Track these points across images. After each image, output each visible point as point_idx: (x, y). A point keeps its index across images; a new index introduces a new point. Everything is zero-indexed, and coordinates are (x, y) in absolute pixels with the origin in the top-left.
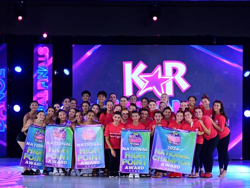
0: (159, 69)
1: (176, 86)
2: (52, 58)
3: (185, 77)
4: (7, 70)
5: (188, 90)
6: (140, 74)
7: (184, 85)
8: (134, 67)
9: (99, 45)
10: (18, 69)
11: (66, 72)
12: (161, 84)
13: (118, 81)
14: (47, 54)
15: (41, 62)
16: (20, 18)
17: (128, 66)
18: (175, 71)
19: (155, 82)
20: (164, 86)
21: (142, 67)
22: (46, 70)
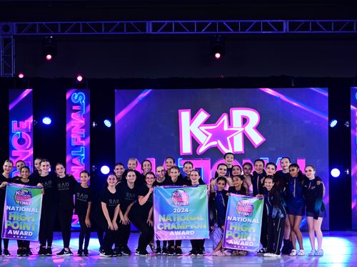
0: (225, 118)
1: (246, 140)
2: (89, 107)
3: (258, 128)
4: (33, 122)
5: (262, 145)
6: (200, 126)
7: (257, 139)
8: (193, 117)
9: (150, 90)
10: (47, 121)
11: (108, 123)
12: (228, 138)
13: (172, 135)
14: (84, 102)
15: (76, 111)
16: (49, 57)
17: (185, 115)
18: (245, 121)
19: (220, 135)
20: (232, 140)
21: (203, 116)
22: (82, 122)
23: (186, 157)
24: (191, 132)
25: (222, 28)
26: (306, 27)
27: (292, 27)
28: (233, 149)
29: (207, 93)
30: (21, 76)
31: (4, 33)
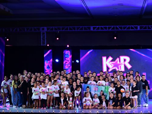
0: (118, 59)
1: (125, 67)
2: (71, 56)
3: (129, 63)
4: (52, 61)
5: (131, 68)
6: (110, 62)
7: (129, 66)
8: (107, 59)
9: (92, 50)
10: (57, 61)
11: (77, 61)
12: (119, 66)
13: (100, 65)
14: (69, 54)
16: (58, 39)
17: (104, 59)
18: (125, 60)
19: (116, 65)
20: (120, 67)
21: (110, 59)
23: (105, 73)
24: (106, 64)
25: (117, 28)
26: (145, 28)
27: (141, 28)
28: (121, 70)
29: (112, 51)
30: (48, 45)
31: (42, 31)
